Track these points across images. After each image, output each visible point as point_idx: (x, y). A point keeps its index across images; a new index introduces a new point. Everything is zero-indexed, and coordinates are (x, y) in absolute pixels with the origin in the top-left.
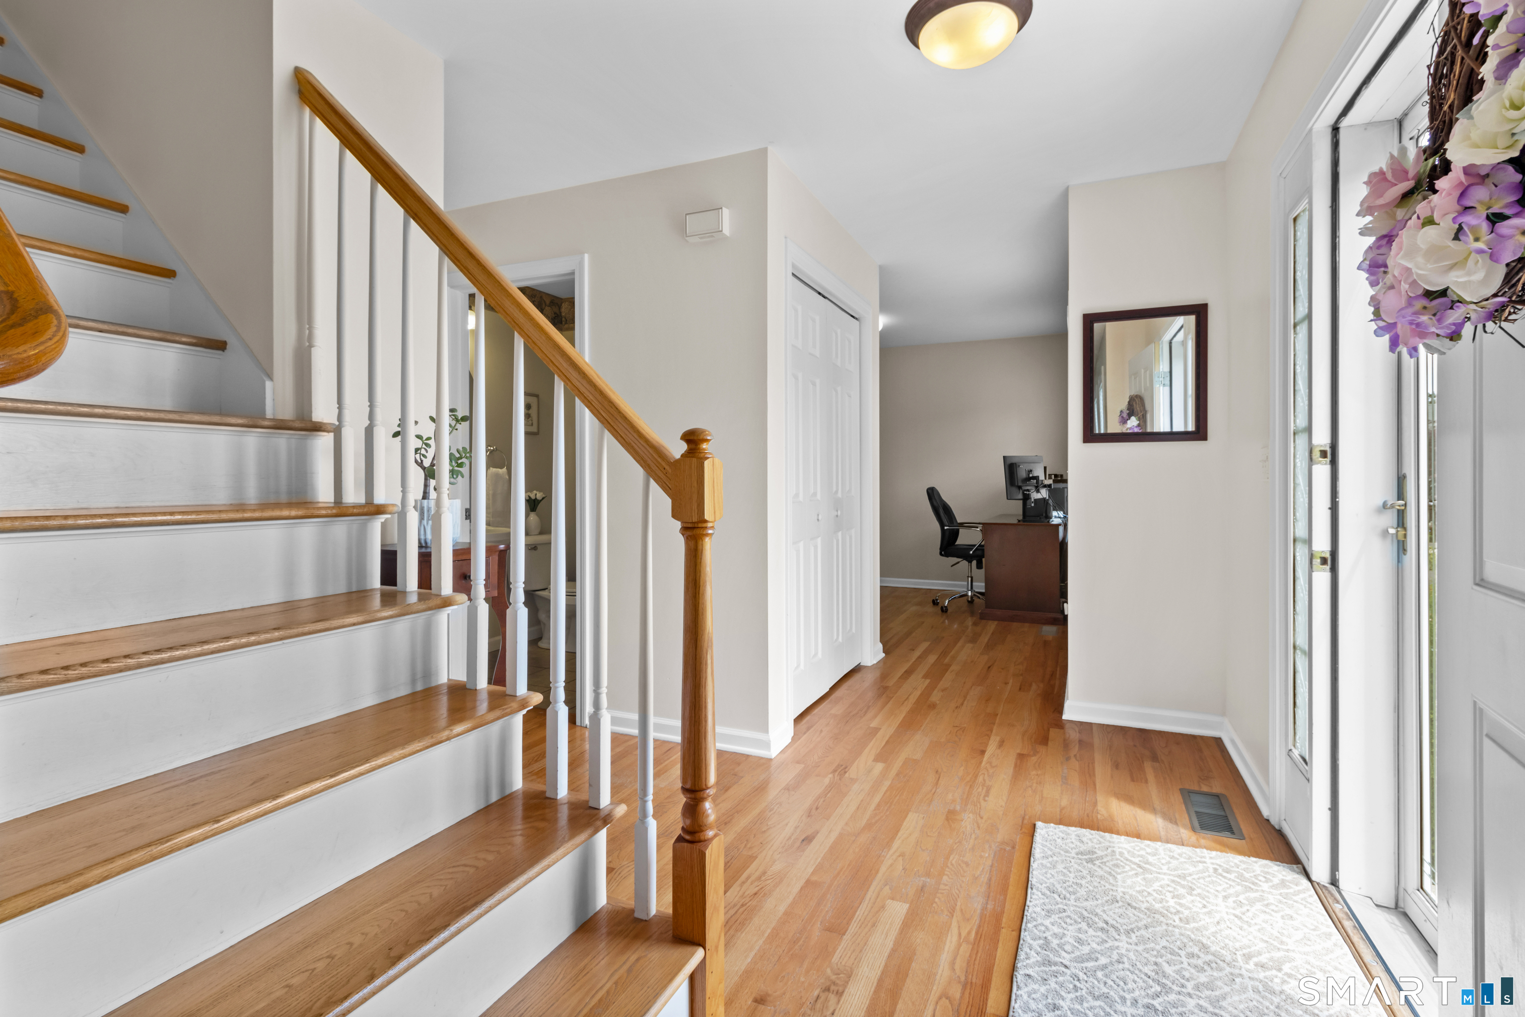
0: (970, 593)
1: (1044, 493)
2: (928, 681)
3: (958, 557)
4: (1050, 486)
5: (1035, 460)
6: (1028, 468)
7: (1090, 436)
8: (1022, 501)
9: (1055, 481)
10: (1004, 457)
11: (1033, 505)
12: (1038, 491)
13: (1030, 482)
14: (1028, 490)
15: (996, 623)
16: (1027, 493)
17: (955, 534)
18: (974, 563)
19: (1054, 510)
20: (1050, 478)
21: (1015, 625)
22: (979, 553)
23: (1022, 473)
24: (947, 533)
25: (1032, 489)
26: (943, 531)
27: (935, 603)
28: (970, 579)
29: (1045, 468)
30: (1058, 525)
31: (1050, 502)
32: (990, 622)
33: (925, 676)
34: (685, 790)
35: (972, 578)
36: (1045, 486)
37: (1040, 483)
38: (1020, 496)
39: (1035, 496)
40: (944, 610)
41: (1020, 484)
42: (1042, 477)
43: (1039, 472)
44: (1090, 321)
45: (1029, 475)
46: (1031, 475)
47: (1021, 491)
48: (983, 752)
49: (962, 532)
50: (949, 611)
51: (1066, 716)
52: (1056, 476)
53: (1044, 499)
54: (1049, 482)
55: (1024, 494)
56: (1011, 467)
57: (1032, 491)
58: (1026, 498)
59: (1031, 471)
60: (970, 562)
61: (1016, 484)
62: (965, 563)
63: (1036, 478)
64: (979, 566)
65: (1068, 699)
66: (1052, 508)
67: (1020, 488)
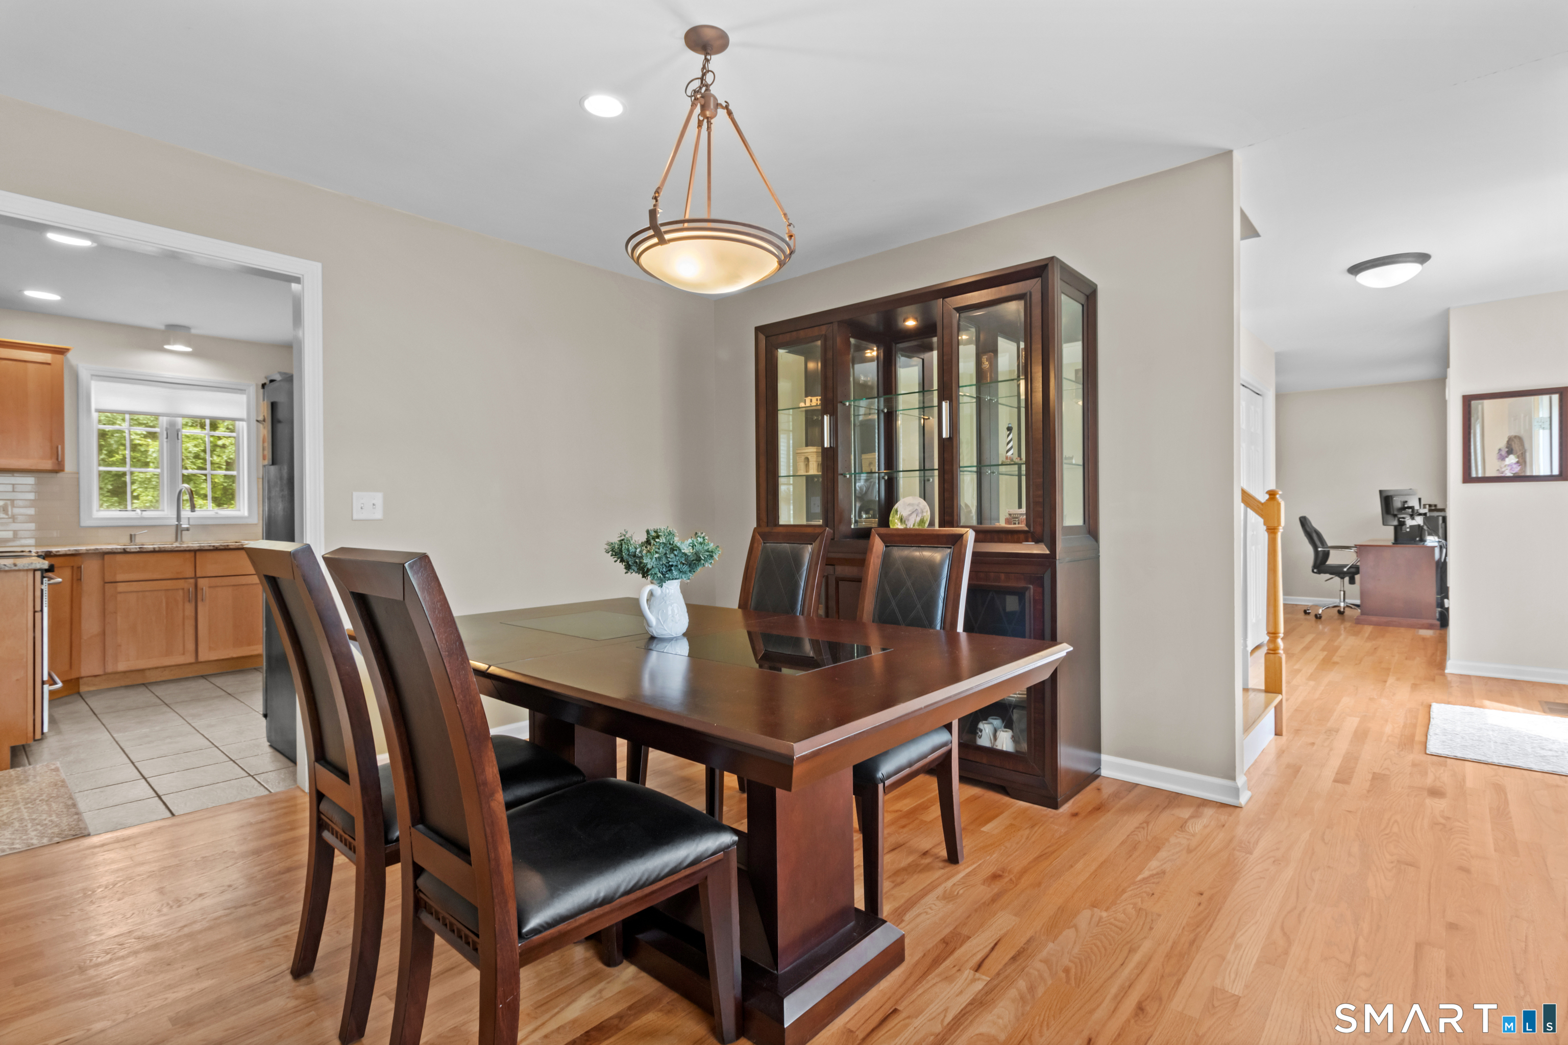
0: (1342, 605)
1: (1419, 521)
2: (1325, 653)
3: (1331, 574)
4: (1425, 514)
5: (1410, 492)
6: (1404, 499)
7: (1468, 478)
8: (1395, 528)
9: (1430, 510)
10: (1379, 491)
11: (1408, 530)
12: (1413, 519)
13: (1405, 511)
14: (1404, 518)
15: (1372, 626)
16: (1403, 520)
17: (1326, 555)
18: (1347, 579)
19: (1430, 534)
20: (1425, 507)
21: (1391, 628)
22: (1353, 570)
23: (1397, 503)
24: (1321, 555)
25: (1407, 517)
26: (1316, 552)
27: (1306, 612)
28: (1342, 593)
29: (1420, 499)
30: (1433, 548)
31: (1425, 527)
32: (1366, 626)
33: (1323, 650)
34: (1268, 633)
35: (1344, 592)
36: (1420, 514)
37: (1416, 511)
38: (1396, 523)
39: (1409, 522)
40: (1318, 617)
41: (1395, 512)
42: (1417, 507)
43: (1413, 502)
44: (1468, 401)
45: (1404, 505)
46: (1406, 506)
47: (1396, 519)
48: (1385, 682)
49: (1333, 553)
50: (1323, 618)
51: (1448, 671)
52: (1430, 506)
53: (1419, 525)
54: (1422, 511)
55: (1399, 521)
56: (1386, 500)
57: (1407, 519)
58: (1402, 524)
59: (1406, 502)
60: (1342, 578)
61: (1392, 513)
62: (1337, 579)
63: (1412, 508)
64: (1352, 581)
65: (1449, 659)
66: (1427, 533)
67: (1395, 516)
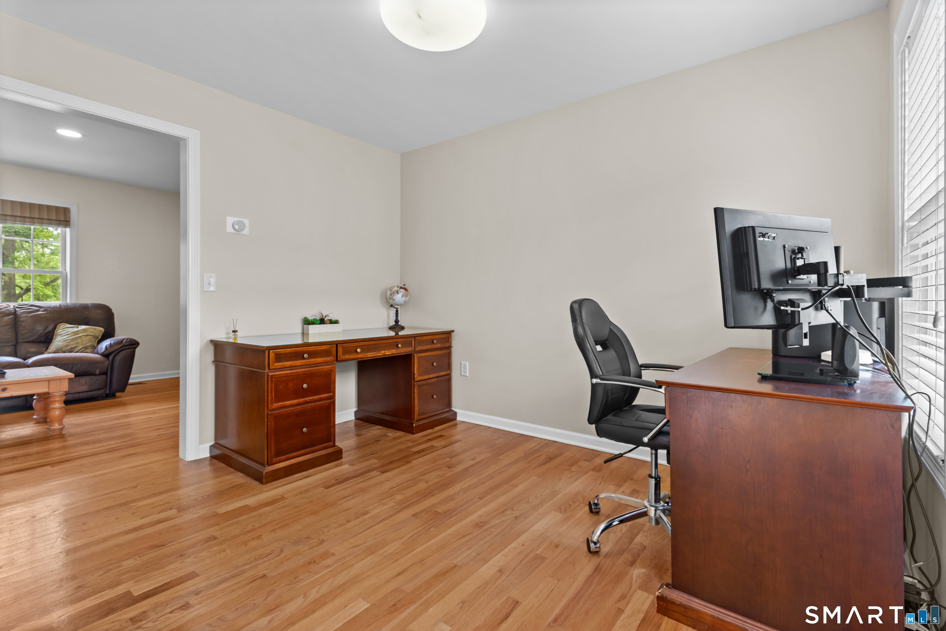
6: (793, 243)
8: (770, 332)
10: (716, 210)
11: (806, 342)
12: (821, 305)
13: (796, 282)
14: (792, 303)
16: (789, 308)
23: (772, 256)
25: (803, 300)
37: (829, 282)
38: (769, 318)
39: (812, 317)
41: (766, 284)
45: (793, 261)
46: (800, 263)
47: (770, 305)
55: (777, 312)
57: (803, 305)
59: (801, 250)
61: (755, 286)
63: (817, 269)
67: (765, 295)
